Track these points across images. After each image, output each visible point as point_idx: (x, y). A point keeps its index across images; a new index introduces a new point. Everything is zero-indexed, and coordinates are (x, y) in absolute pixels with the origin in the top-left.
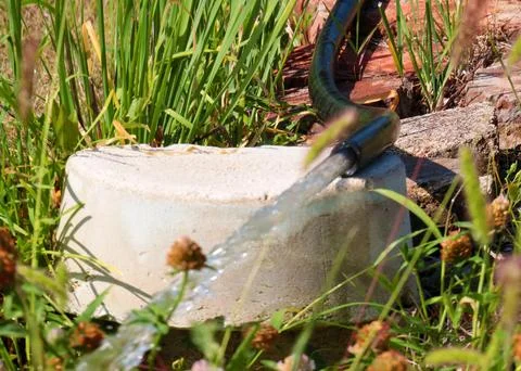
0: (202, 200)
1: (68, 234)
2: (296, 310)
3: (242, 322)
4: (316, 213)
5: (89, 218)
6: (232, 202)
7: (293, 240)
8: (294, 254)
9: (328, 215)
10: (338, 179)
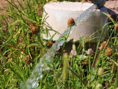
0: (70, 11)
1: (44, 21)
2: (87, 38)
3: (77, 40)
4: (91, 15)
5: (49, 16)
6: (76, 11)
7: (87, 20)
8: (87, 24)
9: (93, 16)
10: (95, 9)
